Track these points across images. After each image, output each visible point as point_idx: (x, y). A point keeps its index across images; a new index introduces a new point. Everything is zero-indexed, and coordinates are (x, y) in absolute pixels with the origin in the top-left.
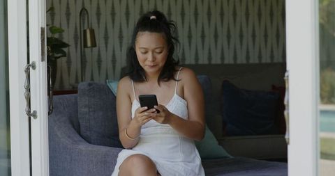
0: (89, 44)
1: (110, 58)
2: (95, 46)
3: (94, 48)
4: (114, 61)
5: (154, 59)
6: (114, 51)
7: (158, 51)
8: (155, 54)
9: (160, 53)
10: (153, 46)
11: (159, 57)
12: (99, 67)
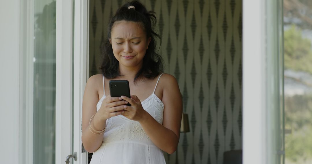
0: (182, 129)
1: (213, 143)
2: (189, 131)
3: (188, 134)
4: (217, 145)
5: (131, 50)
6: (217, 135)
7: (135, 41)
8: (132, 44)
9: (138, 43)
10: (129, 36)
11: (137, 48)
12: (201, 152)
